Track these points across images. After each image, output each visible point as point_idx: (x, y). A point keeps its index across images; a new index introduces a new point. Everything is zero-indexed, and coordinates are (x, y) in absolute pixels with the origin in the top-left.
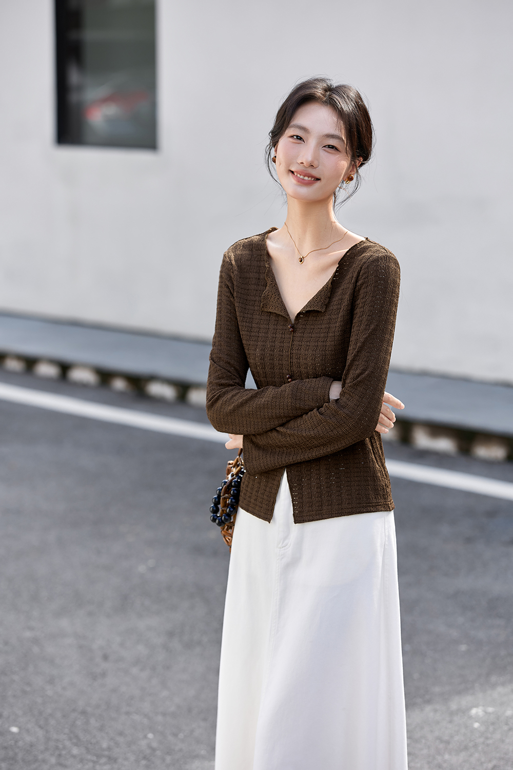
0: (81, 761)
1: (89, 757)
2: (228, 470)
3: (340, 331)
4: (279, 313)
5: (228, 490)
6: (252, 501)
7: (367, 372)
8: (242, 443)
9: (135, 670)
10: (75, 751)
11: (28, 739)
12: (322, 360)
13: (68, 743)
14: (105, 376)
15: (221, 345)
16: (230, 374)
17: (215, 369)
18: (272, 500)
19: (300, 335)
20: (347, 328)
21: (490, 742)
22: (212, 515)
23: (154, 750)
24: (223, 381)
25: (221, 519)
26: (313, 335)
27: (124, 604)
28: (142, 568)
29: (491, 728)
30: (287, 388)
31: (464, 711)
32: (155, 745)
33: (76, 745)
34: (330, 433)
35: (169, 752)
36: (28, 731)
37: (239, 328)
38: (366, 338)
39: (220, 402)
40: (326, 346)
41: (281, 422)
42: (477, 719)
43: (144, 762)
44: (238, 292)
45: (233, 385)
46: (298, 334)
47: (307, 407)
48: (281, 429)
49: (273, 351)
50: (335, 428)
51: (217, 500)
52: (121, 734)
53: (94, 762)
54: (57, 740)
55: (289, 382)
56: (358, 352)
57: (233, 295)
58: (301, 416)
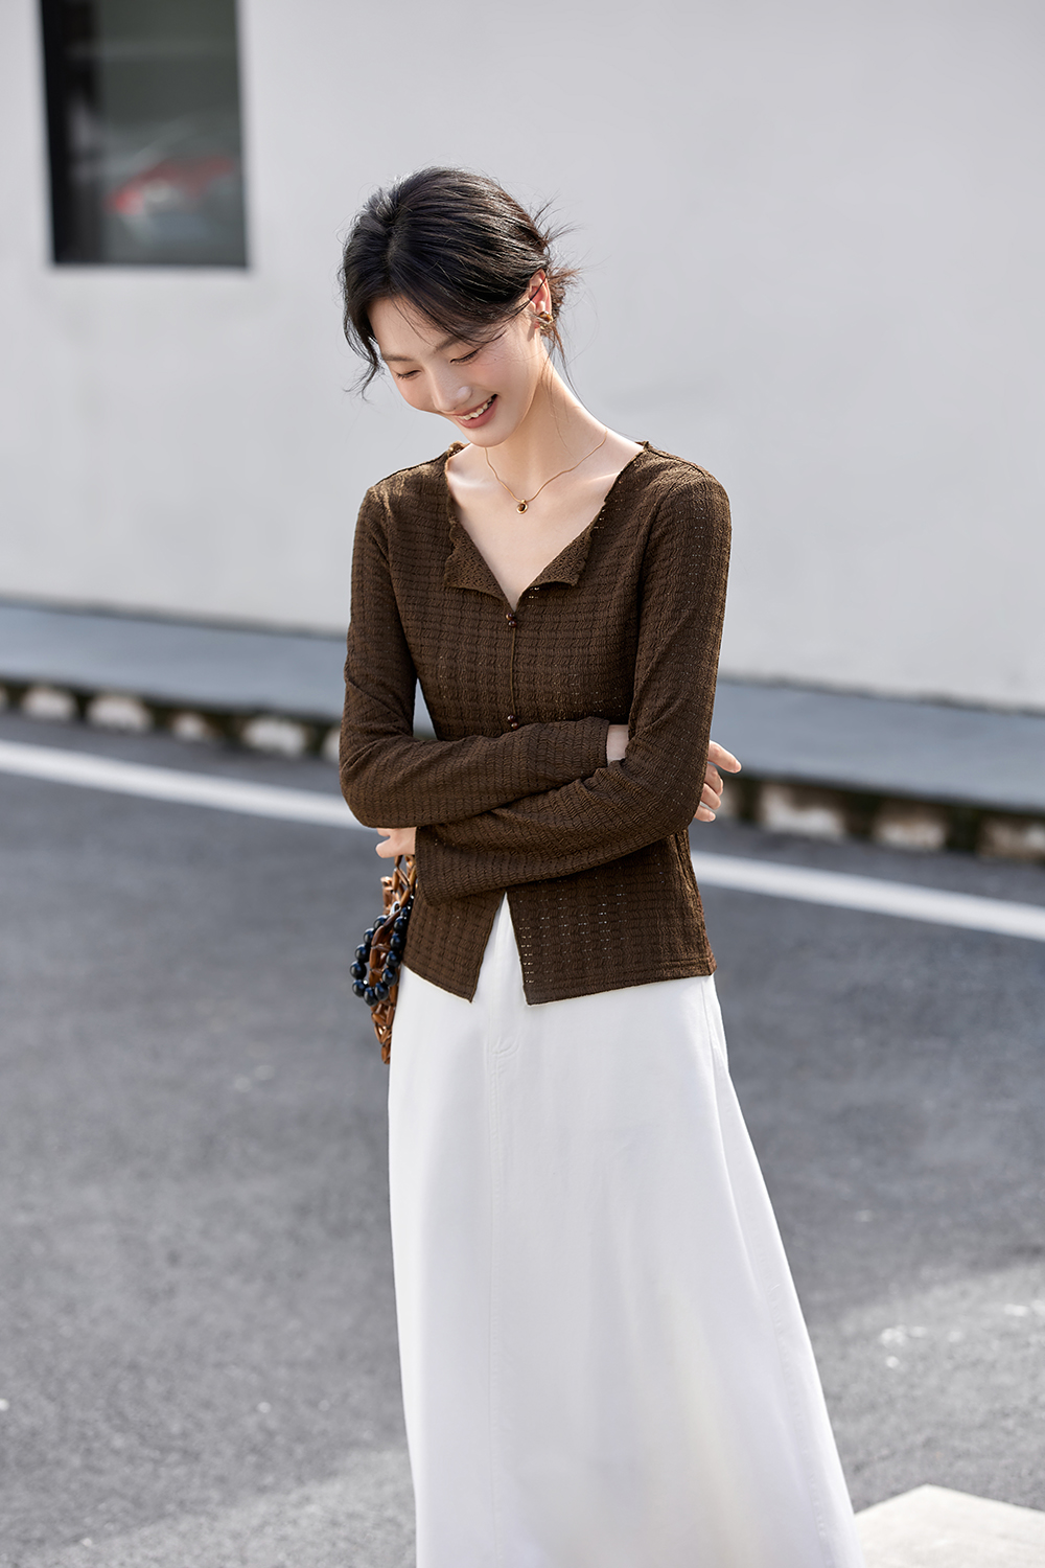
0: (131, 1460)
1: (146, 1452)
2: (387, 896)
3: (619, 625)
4: (484, 591)
5: (385, 934)
6: (434, 956)
7: (678, 702)
8: (414, 842)
9: (232, 1282)
10: (119, 1442)
11: (26, 1421)
12: (583, 685)
13: (104, 1428)
14: (162, 713)
15: (366, 651)
16: (388, 710)
17: (360, 701)
18: (475, 958)
19: (531, 634)
20: (630, 619)
21: (918, 1393)
22: (355, 981)
23: (271, 1434)
24: (376, 726)
25: (373, 990)
26: (559, 636)
27: (207, 1154)
28: (241, 1084)
29: (920, 1367)
30: (517, 740)
31: (868, 1337)
32: (273, 1424)
33: (121, 1430)
34: (607, 824)
35: (302, 1436)
36: (26, 1406)
37: (399, 615)
38: (675, 636)
39: (372, 768)
40: (589, 656)
41: (503, 799)
42: (892, 1350)
43: (252, 1459)
44: (395, 553)
45: (395, 734)
46: (526, 633)
47: (559, 778)
48: (504, 813)
49: (475, 663)
50: (617, 815)
51: (364, 953)
52: (207, 1405)
53: (156, 1462)
54: (83, 1423)
55: (513, 729)
56: (658, 663)
57: (385, 558)
58: (545, 792)
